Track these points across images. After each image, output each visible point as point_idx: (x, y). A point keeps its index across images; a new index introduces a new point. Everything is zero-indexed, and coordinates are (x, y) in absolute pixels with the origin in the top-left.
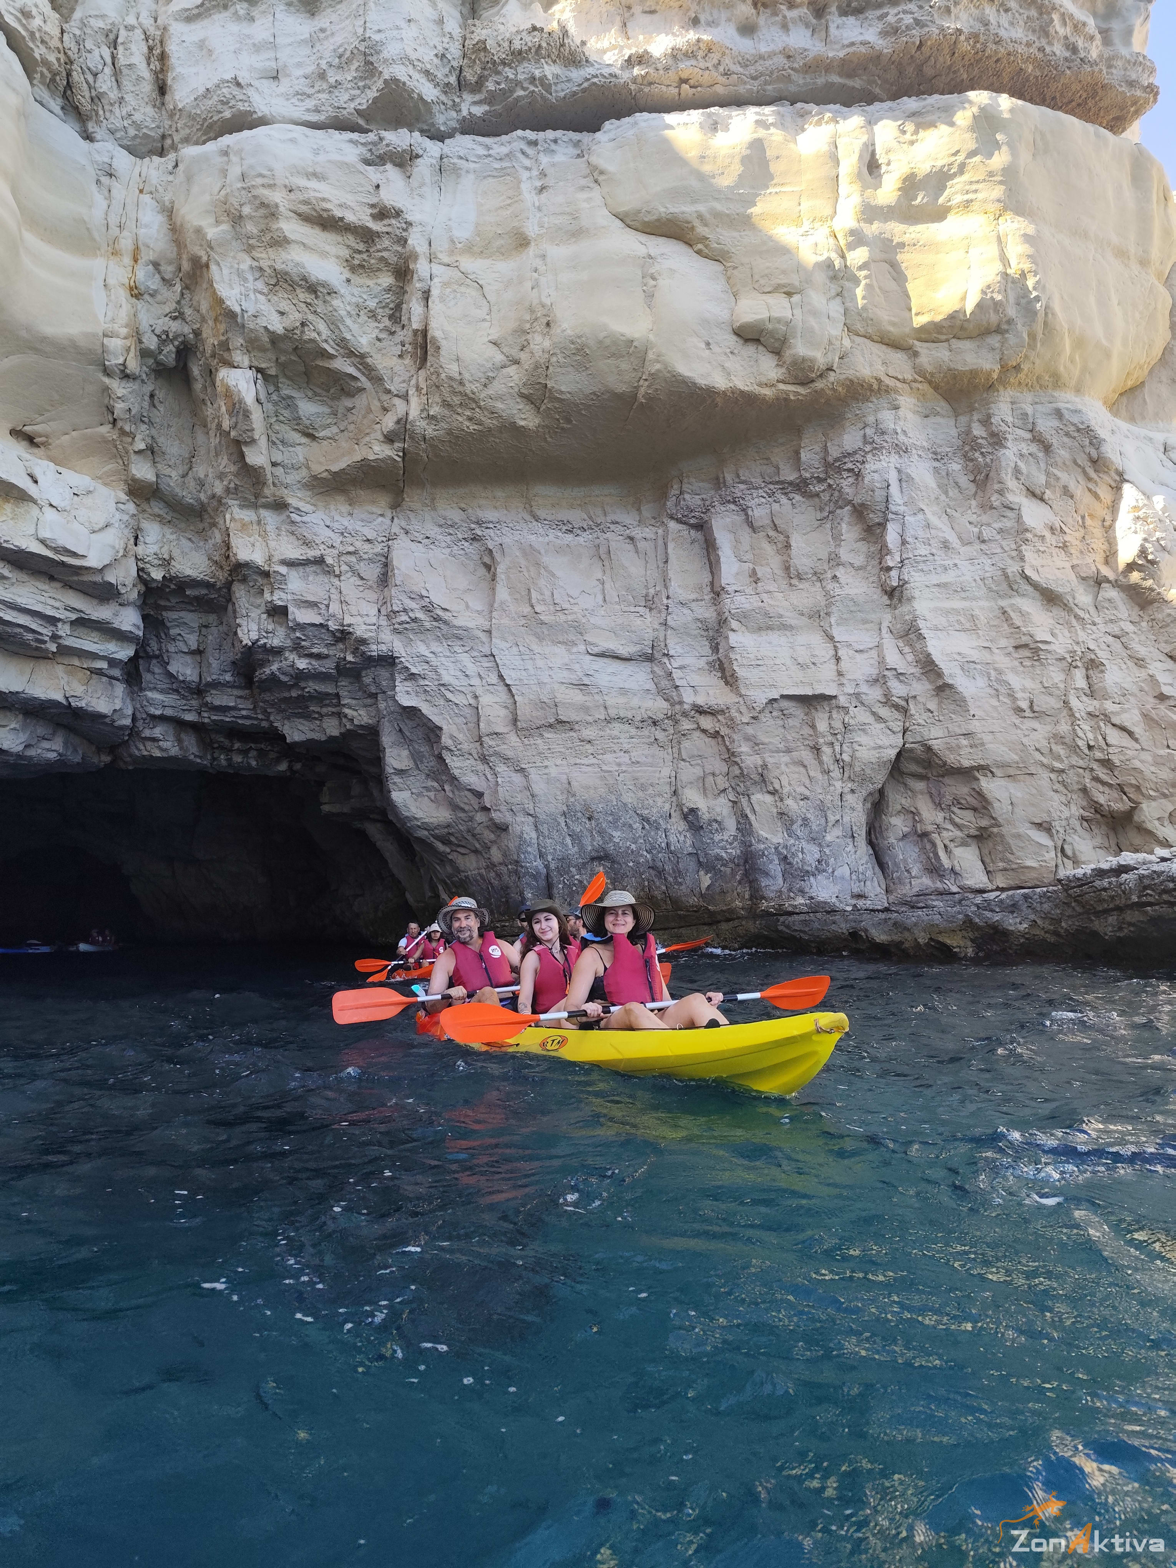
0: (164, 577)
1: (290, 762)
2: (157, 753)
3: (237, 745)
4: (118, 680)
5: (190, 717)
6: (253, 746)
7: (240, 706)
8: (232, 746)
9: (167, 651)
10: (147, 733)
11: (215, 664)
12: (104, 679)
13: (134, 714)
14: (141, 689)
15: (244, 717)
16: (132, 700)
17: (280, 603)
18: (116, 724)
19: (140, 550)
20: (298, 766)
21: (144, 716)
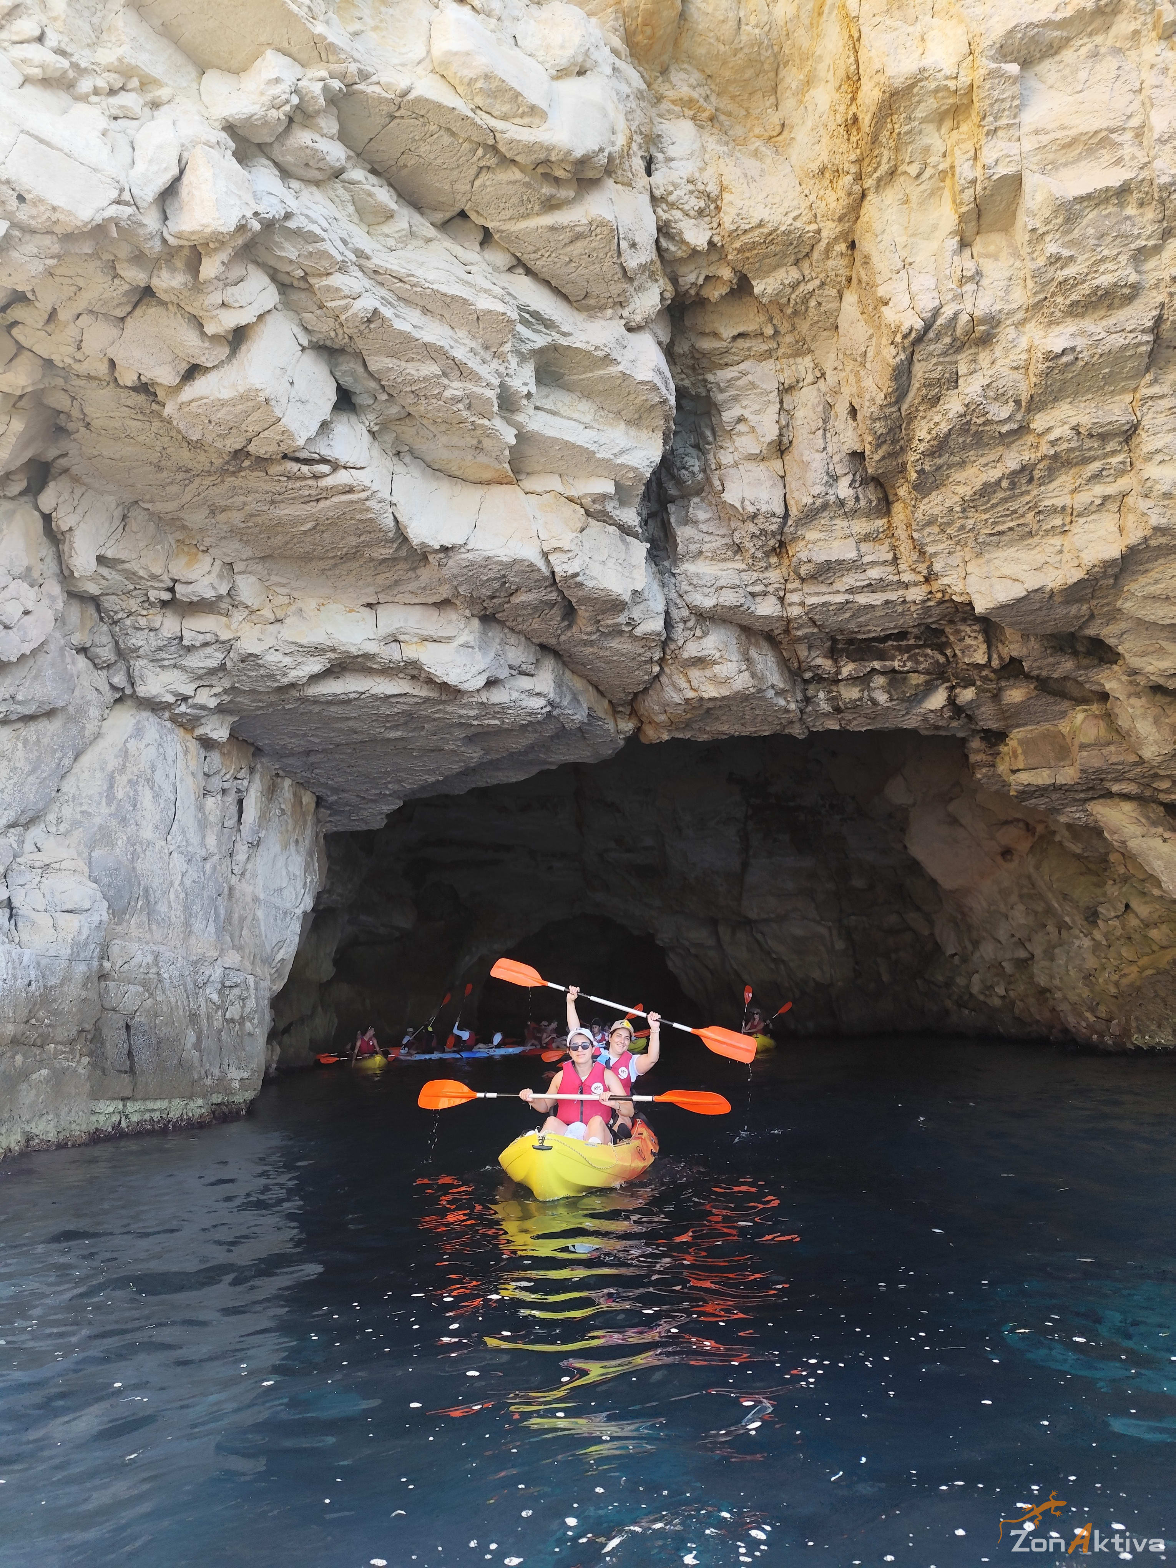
0: (711, 243)
1: (952, 688)
2: (711, 691)
3: (848, 669)
4: (636, 536)
5: (767, 608)
6: (877, 665)
7: (866, 559)
8: (838, 673)
9: (719, 467)
10: (692, 650)
11: (817, 461)
12: (612, 529)
13: (667, 613)
14: (676, 559)
15: (870, 587)
16: (663, 585)
17: (1002, 170)
18: (638, 632)
19: (660, 178)
20: (967, 695)
21: (685, 613)
